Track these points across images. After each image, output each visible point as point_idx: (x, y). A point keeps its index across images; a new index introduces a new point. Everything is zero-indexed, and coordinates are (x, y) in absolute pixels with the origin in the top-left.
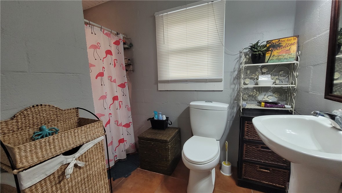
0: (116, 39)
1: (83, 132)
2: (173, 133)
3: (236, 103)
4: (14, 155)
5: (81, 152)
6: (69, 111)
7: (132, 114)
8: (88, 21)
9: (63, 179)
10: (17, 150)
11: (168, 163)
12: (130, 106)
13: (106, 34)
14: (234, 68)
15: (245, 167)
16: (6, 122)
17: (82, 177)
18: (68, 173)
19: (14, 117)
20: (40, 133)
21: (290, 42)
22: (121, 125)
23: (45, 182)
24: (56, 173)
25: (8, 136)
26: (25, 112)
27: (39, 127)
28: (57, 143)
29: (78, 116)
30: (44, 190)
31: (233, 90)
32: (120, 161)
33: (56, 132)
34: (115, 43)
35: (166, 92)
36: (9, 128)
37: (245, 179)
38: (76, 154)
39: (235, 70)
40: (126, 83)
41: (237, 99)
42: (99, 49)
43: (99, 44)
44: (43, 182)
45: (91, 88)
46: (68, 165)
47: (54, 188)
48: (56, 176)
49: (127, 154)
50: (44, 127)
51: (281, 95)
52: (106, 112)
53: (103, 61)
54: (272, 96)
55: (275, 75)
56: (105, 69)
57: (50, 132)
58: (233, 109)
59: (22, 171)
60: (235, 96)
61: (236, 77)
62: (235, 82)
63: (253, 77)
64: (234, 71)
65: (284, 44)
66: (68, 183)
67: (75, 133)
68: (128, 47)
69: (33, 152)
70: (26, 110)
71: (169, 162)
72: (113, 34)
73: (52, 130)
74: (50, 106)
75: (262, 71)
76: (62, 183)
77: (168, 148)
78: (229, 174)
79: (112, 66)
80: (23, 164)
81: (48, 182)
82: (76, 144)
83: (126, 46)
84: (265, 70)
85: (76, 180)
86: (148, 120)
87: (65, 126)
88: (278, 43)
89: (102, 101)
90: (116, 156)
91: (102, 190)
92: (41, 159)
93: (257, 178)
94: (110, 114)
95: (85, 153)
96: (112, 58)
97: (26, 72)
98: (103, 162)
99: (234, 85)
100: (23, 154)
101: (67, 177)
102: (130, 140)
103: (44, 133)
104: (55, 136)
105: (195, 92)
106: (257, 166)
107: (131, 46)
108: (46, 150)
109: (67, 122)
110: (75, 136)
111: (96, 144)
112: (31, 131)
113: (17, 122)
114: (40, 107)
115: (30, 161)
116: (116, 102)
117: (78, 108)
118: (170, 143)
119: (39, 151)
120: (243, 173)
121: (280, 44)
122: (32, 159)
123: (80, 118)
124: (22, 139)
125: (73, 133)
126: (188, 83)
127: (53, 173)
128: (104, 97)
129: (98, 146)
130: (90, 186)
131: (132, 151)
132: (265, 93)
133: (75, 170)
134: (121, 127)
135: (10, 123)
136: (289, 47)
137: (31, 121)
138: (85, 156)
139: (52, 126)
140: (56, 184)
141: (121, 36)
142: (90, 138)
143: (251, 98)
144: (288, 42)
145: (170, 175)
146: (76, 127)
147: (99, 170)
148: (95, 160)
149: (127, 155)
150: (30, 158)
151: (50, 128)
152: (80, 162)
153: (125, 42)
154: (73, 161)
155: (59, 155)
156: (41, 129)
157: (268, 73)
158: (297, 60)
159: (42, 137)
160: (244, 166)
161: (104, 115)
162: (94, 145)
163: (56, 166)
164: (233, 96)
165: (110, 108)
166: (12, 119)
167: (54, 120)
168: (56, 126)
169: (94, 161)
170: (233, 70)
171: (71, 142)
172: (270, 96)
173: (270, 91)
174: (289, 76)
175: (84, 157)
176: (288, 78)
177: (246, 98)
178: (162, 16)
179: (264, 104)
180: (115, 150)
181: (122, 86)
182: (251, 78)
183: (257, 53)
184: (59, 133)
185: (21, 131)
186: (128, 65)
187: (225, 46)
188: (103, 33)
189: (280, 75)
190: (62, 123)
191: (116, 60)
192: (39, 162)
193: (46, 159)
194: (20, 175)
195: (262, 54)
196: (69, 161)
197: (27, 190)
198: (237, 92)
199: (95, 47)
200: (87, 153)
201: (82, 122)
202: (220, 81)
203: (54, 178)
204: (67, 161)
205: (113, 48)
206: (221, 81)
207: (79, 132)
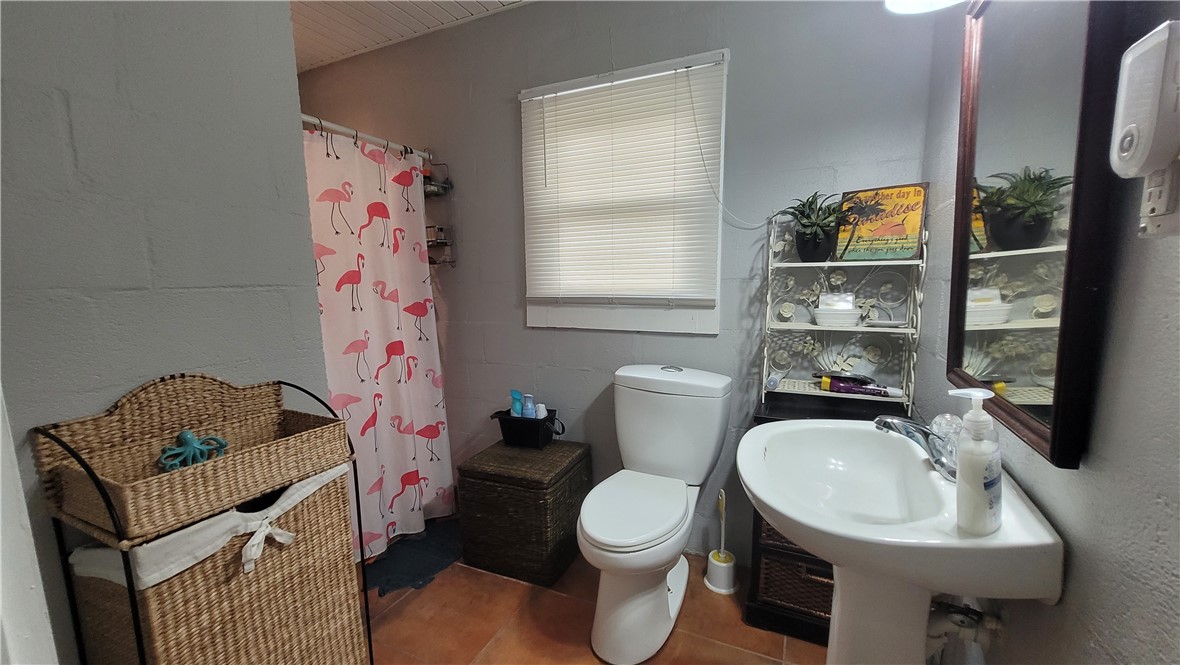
0: (402, 166)
1: (292, 451)
2: (564, 460)
3: (755, 374)
4: (123, 504)
5: (284, 505)
6: (256, 392)
7: (447, 396)
8: (315, 121)
9: (236, 573)
10: (129, 494)
11: (543, 550)
12: (439, 372)
13: (372, 155)
14: (752, 269)
15: (766, 569)
16: (95, 420)
17: (286, 571)
18: (250, 558)
19: (116, 407)
20: (178, 450)
21: (905, 202)
22: (409, 430)
23: (193, 577)
24: (219, 557)
25: (101, 456)
26: (142, 395)
27: (176, 434)
28: (222, 478)
29: (279, 406)
30: (189, 596)
31: (749, 335)
32: (404, 539)
33: (221, 448)
34: (398, 180)
35: (548, 332)
36: (103, 435)
37: (766, 603)
38: (270, 508)
39: (753, 273)
40: (429, 300)
41: (758, 362)
42: (349, 200)
43: (347, 186)
44: (187, 576)
45: (320, 325)
46: (249, 539)
47: (214, 595)
48: (220, 563)
49: (426, 521)
50: (190, 435)
51: (884, 354)
52: (367, 391)
53: (359, 236)
54: (860, 358)
55: (868, 294)
56: (365, 262)
57: (204, 448)
58: (747, 391)
59: (141, 544)
60: (754, 353)
61: (755, 295)
62: (754, 310)
63: (804, 297)
64: (752, 278)
65: (888, 206)
66: (249, 586)
67: (269, 454)
68: (439, 190)
69: (166, 499)
70: (144, 389)
71: (547, 545)
72: (393, 151)
73: (209, 444)
74: (205, 378)
75: (829, 283)
76: (233, 583)
77: (546, 503)
78: (729, 588)
79: (387, 252)
80: (142, 527)
81: (199, 577)
82: (271, 484)
83: (433, 188)
84: (838, 279)
85: (271, 579)
86: (492, 417)
87: (244, 434)
88: (873, 202)
89: (353, 356)
90: (393, 524)
91: (341, 612)
92: (184, 517)
93: (802, 603)
94: (378, 396)
95: (295, 507)
96: (386, 227)
97: (146, 289)
98: (344, 536)
99: (751, 321)
100: (143, 503)
101: (246, 567)
102: (438, 477)
103: (189, 452)
104: (220, 461)
105: (638, 336)
106: (801, 567)
107: (448, 186)
108: (196, 496)
109: (250, 421)
110: (270, 463)
111: (327, 485)
112: (157, 447)
113: (122, 421)
114: (178, 381)
115: (159, 522)
116: (396, 358)
117: (280, 383)
118: (550, 490)
119: (179, 496)
120: (762, 585)
121: (877, 203)
122: (164, 516)
123: (284, 412)
124: (134, 465)
125: (264, 455)
126: (614, 308)
127: (213, 555)
128: (358, 346)
129: (332, 490)
130: (307, 599)
131: (443, 511)
132: (840, 348)
133: (267, 552)
134: (409, 437)
135: (104, 424)
136: (903, 216)
137: (157, 419)
138: (295, 516)
139: (210, 431)
140: (217, 585)
141: (417, 159)
142: (309, 468)
143: (800, 360)
144: (901, 201)
145: (550, 584)
146: (273, 434)
147: (331, 556)
148: (322, 528)
149: (428, 522)
150: (157, 514)
151: (203, 436)
152: (280, 531)
153: (430, 172)
154: (263, 528)
155: (227, 510)
156: (180, 441)
157: (850, 286)
158: (921, 257)
159: (184, 463)
160: (763, 566)
161: (357, 400)
162: (321, 489)
163: (219, 537)
164: (747, 353)
165: (377, 377)
166: (110, 413)
167: (215, 415)
168: (219, 433)
169: (318, 532)
170: (747, 277)
171: (260, 479)
172: (855, 356)
173: (853, 340)
174: (906, 300)
175: (291, 518)
176: (904, 305)
177: (785, 360)
178: (541, 102)
179: (829, 380)
180: (391, 507)
181: (417, 309)
182: (800, 302)
183: (808, 231)
184: (226, 453)
185: (132, 445)
186: (435, 247)
187: (726, 204)
188: (363, 151)
189: (884, 297)
190: (234, 425)
191: (401, 230)
192: (180, 525)
193: (197, 518)
194: (135, 554)
195: (822, 235)
196: (252, 526)
197: (151, 591)
198: (758, 341)
199: (336, 196)
200: (300, 508)
201: (290, 424)
202: (708, 305)
203: (214, 567)
204: (247, 526)
205: (392, 197)
206: (713, 307)
207: (281, 451)
